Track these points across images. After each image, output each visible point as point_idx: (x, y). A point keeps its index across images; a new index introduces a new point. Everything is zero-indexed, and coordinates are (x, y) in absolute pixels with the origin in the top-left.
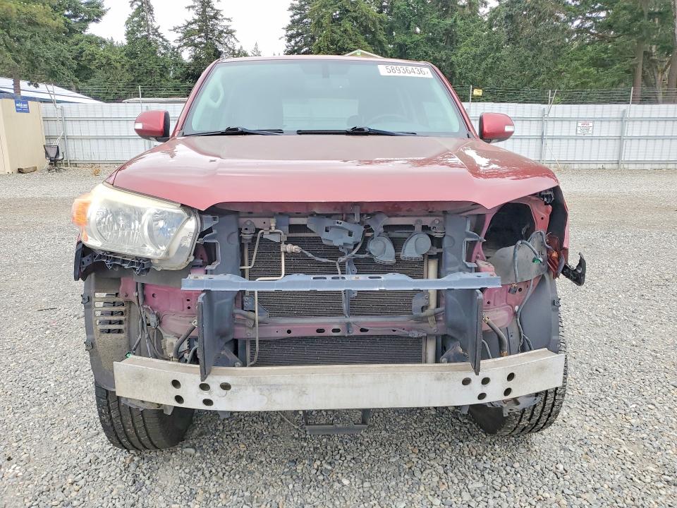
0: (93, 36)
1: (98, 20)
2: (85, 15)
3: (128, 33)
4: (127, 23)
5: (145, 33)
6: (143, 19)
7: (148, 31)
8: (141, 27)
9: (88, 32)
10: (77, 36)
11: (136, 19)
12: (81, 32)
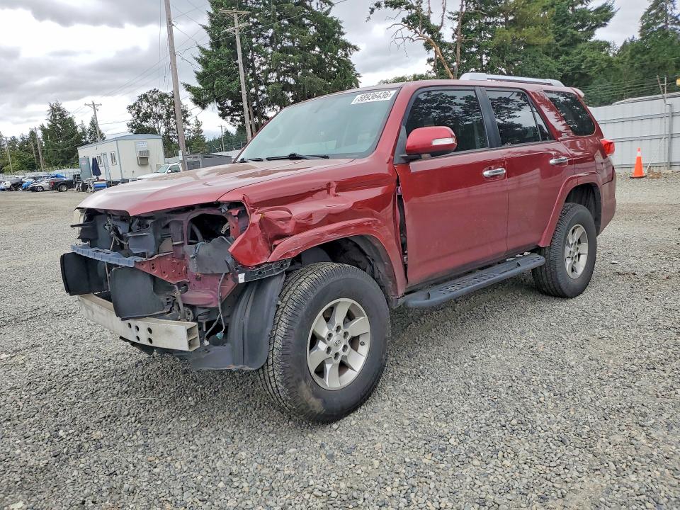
0: (598, 41)
1: (605, 24)
2: (593, 23)
3: (643, 28)
4: (642, 18)
5: (662, 24)
6: (661, 10)
7: (666, 21)
8: (659, 19)
9: (593, 39)
10: (581, 46)
11: (653, 11)
12: (586, 40)
